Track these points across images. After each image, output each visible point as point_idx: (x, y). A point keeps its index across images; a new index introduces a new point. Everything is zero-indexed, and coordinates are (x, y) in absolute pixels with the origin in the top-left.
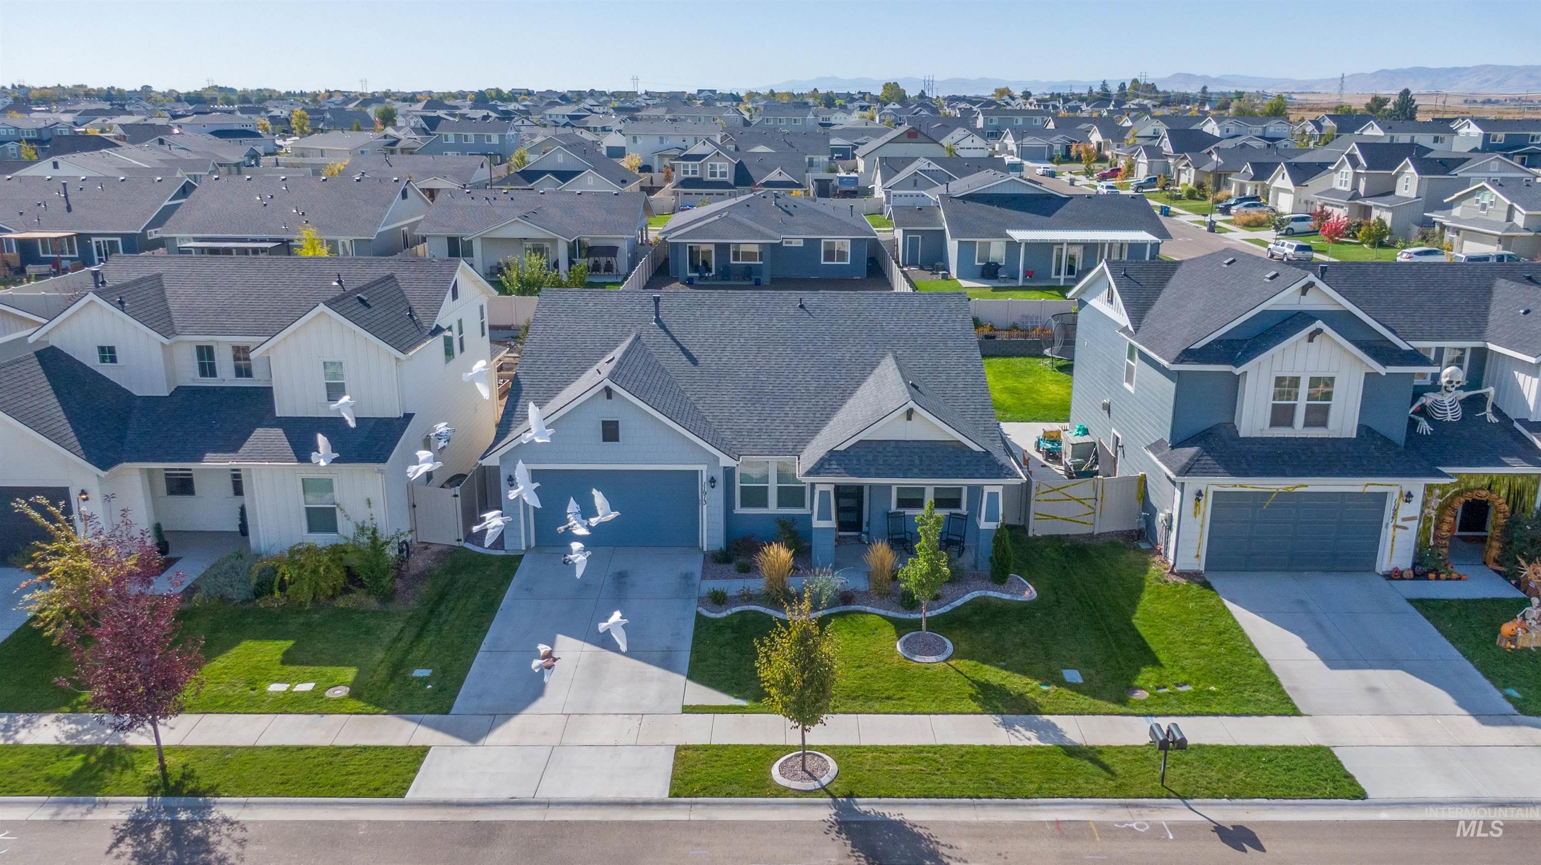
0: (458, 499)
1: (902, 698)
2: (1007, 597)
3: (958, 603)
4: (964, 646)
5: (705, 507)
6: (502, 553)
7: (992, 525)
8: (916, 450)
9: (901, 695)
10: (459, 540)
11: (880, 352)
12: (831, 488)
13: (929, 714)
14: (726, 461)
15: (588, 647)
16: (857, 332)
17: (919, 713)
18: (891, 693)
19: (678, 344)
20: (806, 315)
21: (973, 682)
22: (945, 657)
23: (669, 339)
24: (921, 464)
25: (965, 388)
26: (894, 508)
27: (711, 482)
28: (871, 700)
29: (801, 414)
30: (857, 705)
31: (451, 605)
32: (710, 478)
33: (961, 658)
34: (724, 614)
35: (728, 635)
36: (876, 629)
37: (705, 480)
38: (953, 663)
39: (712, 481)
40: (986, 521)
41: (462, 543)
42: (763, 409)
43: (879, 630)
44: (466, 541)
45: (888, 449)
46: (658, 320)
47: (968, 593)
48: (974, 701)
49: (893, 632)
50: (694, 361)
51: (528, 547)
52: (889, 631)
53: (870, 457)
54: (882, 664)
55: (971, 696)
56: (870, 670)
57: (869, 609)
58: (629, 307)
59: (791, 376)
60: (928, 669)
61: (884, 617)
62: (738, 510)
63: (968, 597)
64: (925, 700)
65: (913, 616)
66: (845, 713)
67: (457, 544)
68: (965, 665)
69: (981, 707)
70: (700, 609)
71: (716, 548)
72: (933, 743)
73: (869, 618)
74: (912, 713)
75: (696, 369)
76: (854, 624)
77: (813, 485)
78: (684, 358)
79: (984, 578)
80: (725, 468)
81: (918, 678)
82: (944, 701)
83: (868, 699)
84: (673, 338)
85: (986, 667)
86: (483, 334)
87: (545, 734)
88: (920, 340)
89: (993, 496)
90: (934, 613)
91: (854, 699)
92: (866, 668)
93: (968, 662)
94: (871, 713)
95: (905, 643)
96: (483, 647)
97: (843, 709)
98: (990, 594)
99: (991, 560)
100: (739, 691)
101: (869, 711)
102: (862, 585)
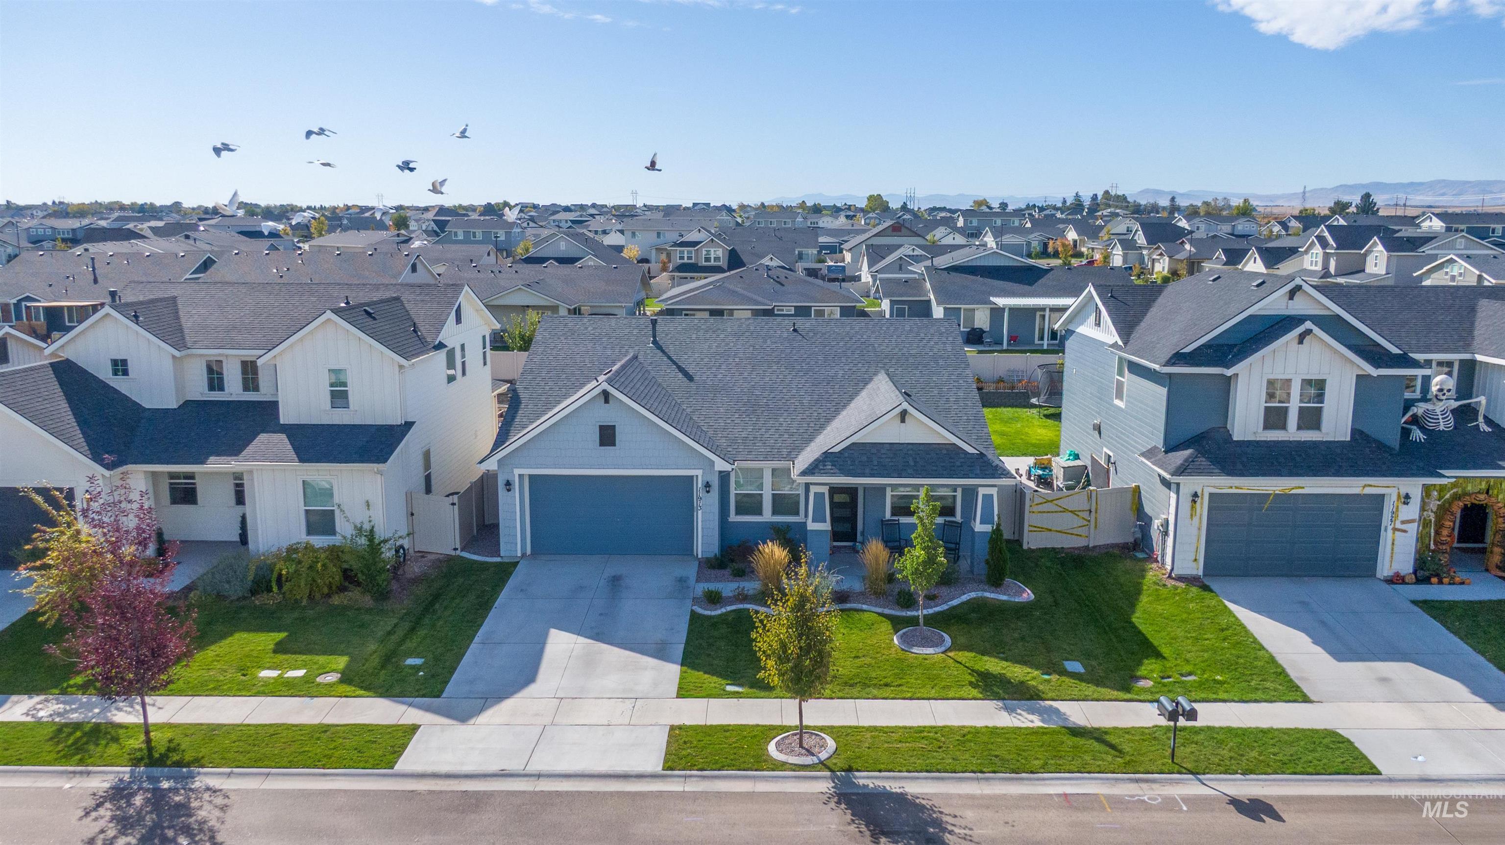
0: (456, 507)
1: (900, 685)
2: (1004, 598)
3: (955, 602)
4: (962, 640)
5: (700, 512)
6: (498, 559)
7: (988, 528)
8: (911, 452)
9: (899, 682)
10: (455, 549)
11: (872, 370)
12: (825, 490)
13: (929, 699)
14: (721, 465)
15: (582, 640)
16: (849, 353)
17: (918, 699)
18: (888, 680)
19: (675, 363)
20: (800, 338)
21: (973, 671)
22: (943, 649)
23: (665, 359)
24: (915, 466)
25: (956, 402)
26: (888, 515)
27: (706, 487)
28: (869, 687)
29: (795, 424)
30: (855, 691)
31: (445, 603)
32: (705, 483)
33: (959, 650)
34: (718, 612)
35: (724, 630)
36: (873, 624)
37: (700, 485)
38: (951, 654)
39: (707, 485)
40: (981, 523)
41: (458, 552)
42: (758, 419)
43: (876, 626)
44: (462, 551)
45: (883, 451)
46: (655, 342)
47: (964, 594)
48: (975, 688)
49: (890, 627)
50: (690, 378)
51: (524, 555)
52: (886, 626)
53: (864, 458)
54: (879, 655)
55: (971, 683)
56: (868, 660)
57: (865, 607)
58: (628, 330)
59: (785, 391)
60: (926, 659)
61: (880, 614)
62: (733, 518)
63: (965, 598)
64: (924, 686)
65: (909, 613)
66: (842, 698)
67: (453, 553)
68: (965, 656)
69: (981, 693)
70: (694, 608)
71: (710, 555)
72: (933, 724)
73: (866, 615)
74: (911, 699)
75: (692, 384)
76: (850, 620)
77: (807, 486)
78: (680, 375)
79: (981, 582)
80: (720, 472)
81: (916, 667)
82: (944, 688)
83: (865, 686)
84: (669, 358)
85: (986, 658)
86: (485, 364)
87: (537, 715)
88: (911, 360)
89: (988, 498)
90: (931, 611)
91: (851, 685)
92: (863, 659)
93: (967, 654)
94: (869, 698)
95: (902, 637)
96: (476, 639)
97: (840, 694)
98: (987, 595)
99: (987, 562)
100: (734, 679)
101: (867, 696)
102: (857, 586)
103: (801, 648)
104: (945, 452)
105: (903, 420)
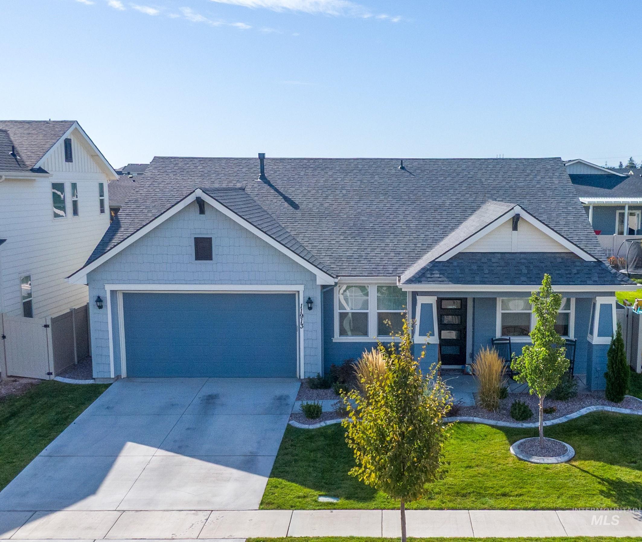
0: (49, 330)
1: (521, 495)
2: (627, 411)
3: (574, 415)
4: (586, 449)
5: (302, 330)
6: (91, 382)
7: (607, 341)
9: (520, 491)
10: (50, 374)
11: (480, 199)
12: (432, 300)
13: (556, 509)
14: (323, 279)
15: (161, 453)
16: (456, 186)
17: (543, 509)
18: (507, 490)
19: (281, 194)
20: (407, 174)
21: (603, 480)
22: (566, 458)
23: (272, 191)
24: (528, 273)
25: (567, 224)
26: (498, 334)
27: (308, 303)
28: (484, 497)
29: (402, 245)
30: (468, 502)
31: (21, 420)
32: (307, 299)
33: (585, 459)
34: (318, 426)
35: (321, 442)
36: (486, 436)
37: (301, 301)
38: (574, 463)
39: (309, 301)
40: (599, 335)
41: (52, 377)
42: (364, 240)
43: (489, 437)
44: (57, 375)
45: (494, 260)
46: (263, 177)
47: (583, 408)
48: (608, 497)
49: (505, 438)
50: (295, 206)
51: (118, 377)
52: (500, 438)
53: (475, 267)
54: (494, 465)
55: (602, 492)
56: (482, 470)
57: (476, 419)
58: (237, 169)
59: (391, 216)
60: (547, 469)
61: (493, 426)
62: (337, 338)
63: (584, 411)
64: (548, 495)
65: (526, 425)
66: (453, 509)
67: (47, 378)
68: (591, 465)
69: (616, 502)
70: (291, 422)
71: (313, 376)
72: (564, 535)
73: (478, 427)
74: (534, 509)
75: (298, 213)
76: (461, 432)
77: (415, 294)
78: (286, 204)
80: (323, 287)
81: (538, 476)
82: (572, 497)
83: (480, 495)
84: (276, 190)
85: (616, 467)
86: (102, 211)
87: (90, 528)
88: (518, 191)
89: (606, 308)
90: (549, 423)
91: (464, 496)
92: (477, 468)
93: (593, 463)
94: (484, 509)
95: (519, 447)
96: (44, 452)
97: (451, 505)
98: (608, 408)
99: (606, 375)
100: (329, 490)
101: (483, 506)
102: (468, 401)
103: (402, 435)
104: (559, 260)
105: (515, 228)
